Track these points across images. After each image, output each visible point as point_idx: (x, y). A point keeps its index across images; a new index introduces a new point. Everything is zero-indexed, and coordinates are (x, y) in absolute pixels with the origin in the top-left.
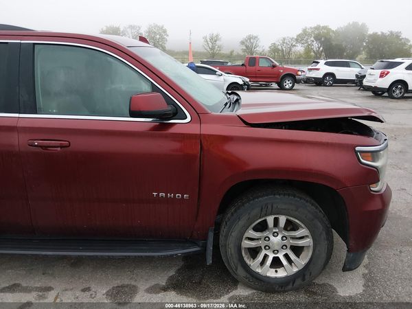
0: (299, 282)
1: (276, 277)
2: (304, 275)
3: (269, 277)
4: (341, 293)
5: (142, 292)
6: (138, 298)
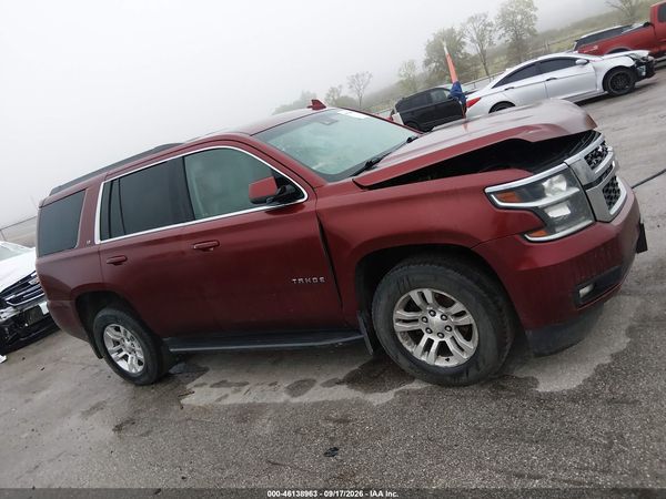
0: (473, 372)
1: (447, 367)
2: (477, 363)
3: (437, 367)
4: (542, 388)
5: (317, 386)
6: (311, 391)
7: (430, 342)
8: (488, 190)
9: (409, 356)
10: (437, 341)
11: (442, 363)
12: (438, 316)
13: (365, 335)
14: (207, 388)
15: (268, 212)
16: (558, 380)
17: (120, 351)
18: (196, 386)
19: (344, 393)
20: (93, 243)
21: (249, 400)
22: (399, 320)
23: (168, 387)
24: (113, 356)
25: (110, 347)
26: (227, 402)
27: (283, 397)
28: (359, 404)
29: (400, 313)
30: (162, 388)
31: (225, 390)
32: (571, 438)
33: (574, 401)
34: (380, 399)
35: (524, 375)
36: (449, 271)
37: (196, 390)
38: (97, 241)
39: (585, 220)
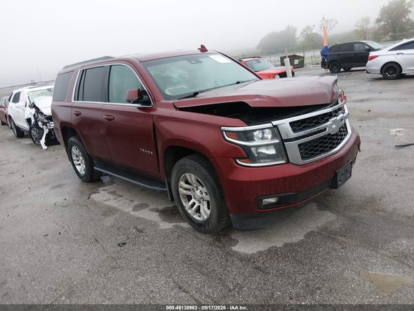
0: (207, 227)
1: (197, 220)
2: (209, 223)
3: (194, 218)
4: (235, 248)
5: (147, 209)
6: (143, 211)
7: (194, 204)
8: (222, 128)
9: (183, 207)
10: (197, 204)
11: (196, 217)
12: (198, 192)
13: (167, 189)
14: (106, 192)
15: (139, 108)
16: (246, 247)
17: (78, 161)
18: (103, 190)
19: (154, 217)
20: (71, 101)
21: (116, 205)
22: (181, 187)
23: (92, 186)
24: (75, 162)
25: (74, 158)
26: (107, 203)
27: (128, 209)
28: (155, 225)
29: (182, 183)
30: (91, 186)
31: (112, 197)
32: (220, 279)
33: (242, 261)
34: (166, 226)
35: (236, 238)
36: (202, 168)
37: (101, 192)
38: (73, 101)
39: (282, 160)
